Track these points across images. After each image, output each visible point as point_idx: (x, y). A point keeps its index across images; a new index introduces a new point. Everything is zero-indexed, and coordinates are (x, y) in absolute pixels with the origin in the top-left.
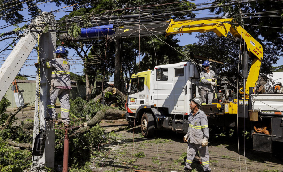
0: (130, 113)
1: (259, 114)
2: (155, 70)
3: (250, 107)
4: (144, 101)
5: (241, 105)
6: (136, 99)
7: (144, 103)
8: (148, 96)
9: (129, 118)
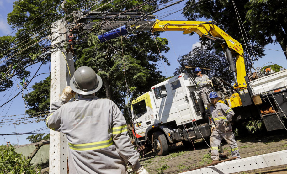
0: (138, 138)
1: (261, 96)
2: (153, 90)
3: (251, 94)
4: (150, 122)
5: (242, 95)
6: (142, 122)
7: (150, 123)
8: (152, 116)
9: (139, 143)
